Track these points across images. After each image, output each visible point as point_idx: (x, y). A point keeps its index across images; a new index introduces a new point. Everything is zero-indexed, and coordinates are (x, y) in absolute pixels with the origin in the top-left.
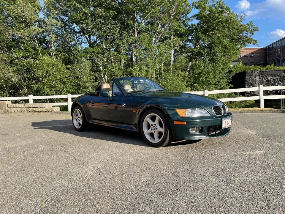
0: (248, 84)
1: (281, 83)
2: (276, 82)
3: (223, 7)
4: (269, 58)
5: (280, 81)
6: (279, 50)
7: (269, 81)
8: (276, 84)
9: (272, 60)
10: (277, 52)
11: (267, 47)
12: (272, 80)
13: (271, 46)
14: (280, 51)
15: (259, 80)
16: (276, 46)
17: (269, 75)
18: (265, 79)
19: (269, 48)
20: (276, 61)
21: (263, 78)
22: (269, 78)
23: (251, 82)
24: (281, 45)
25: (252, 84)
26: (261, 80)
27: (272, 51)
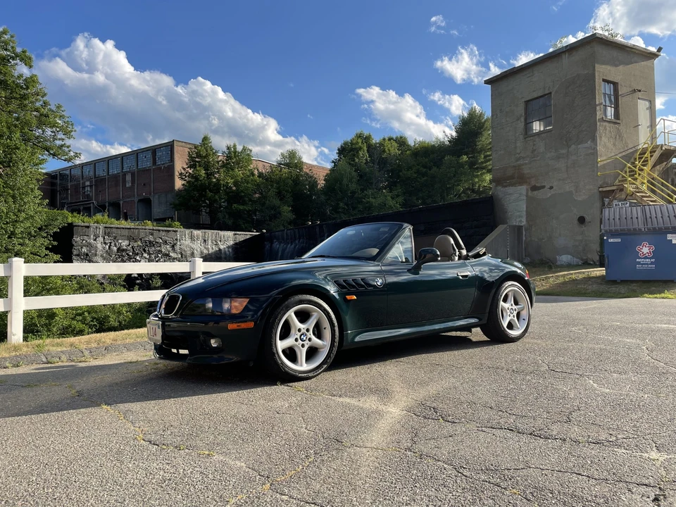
0: (78, 255)
1: (145, 255)
2: (137, 254)
3: (9, 48)
4: (61, 199)
5: (145, 251)
6: (88, 183)
7: (124, 250)
8: (138, 258)
9: (71, 203)
10: (84, 188)
11: (56, 172)
12: (129, 248)
13: (68, 172)
14: (91, 186)
15: (104, 248)
16: (80, 173)
17: (123, 237)
18: (115, 246)
19: (60, 174)
20: (82, 208)
21: (110, 243)
22: (124, 243)
23: (84, 250)
24: (92, 173)
25: (87, 255)
26: (107, 247)
27: (69, 185)
